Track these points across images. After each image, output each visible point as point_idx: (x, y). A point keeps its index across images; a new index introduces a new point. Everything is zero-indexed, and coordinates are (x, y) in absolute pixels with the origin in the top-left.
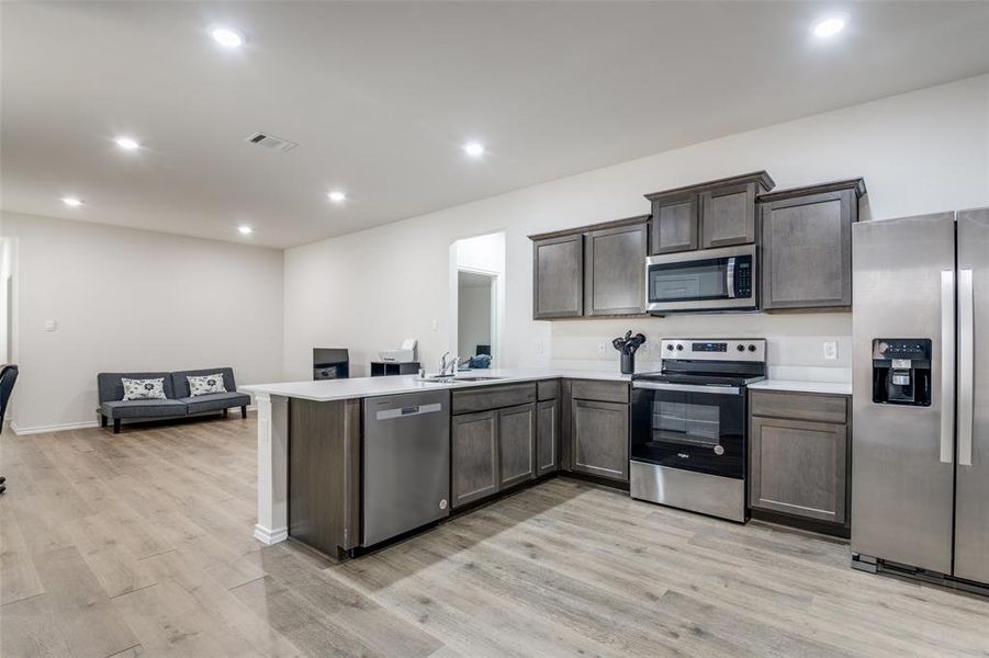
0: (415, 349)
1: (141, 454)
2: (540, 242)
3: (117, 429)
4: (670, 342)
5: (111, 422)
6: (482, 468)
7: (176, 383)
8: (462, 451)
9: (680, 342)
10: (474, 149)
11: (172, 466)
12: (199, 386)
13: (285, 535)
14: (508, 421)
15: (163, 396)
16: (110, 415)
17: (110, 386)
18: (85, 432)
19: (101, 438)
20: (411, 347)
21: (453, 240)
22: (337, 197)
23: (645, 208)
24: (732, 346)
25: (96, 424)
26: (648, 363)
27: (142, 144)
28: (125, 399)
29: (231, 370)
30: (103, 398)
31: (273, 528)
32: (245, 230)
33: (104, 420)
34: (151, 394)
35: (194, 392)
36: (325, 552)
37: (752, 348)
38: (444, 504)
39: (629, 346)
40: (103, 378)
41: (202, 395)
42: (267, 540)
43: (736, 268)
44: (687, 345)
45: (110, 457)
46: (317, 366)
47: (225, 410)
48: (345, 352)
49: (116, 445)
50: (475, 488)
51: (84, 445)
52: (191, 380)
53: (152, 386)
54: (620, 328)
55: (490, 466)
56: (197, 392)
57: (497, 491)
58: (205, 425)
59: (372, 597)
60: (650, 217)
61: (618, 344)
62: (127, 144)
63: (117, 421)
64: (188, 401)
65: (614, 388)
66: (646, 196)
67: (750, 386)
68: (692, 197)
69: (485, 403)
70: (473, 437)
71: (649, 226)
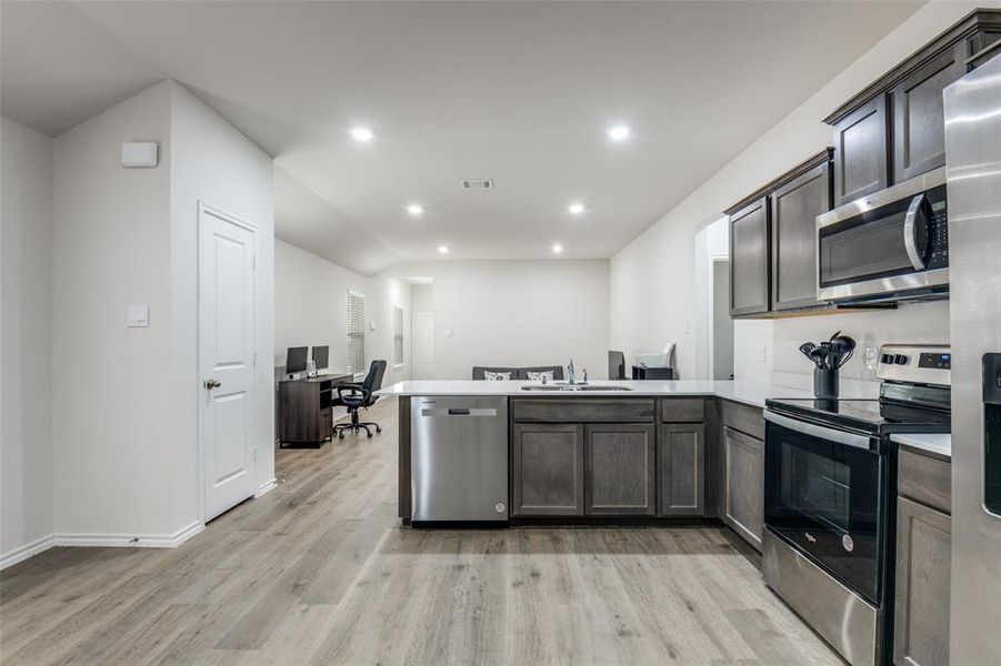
0: (673, 354)
2: (736, 215)
4: (891, 351)
6: (558, 484)
9: (904, 351)
10: (619, 133)
14: (602, 443)
21: (701, 227)
22: (576, 209)
23: (822, 139)
27: (423, 207)
29: (561, 367)
38: (500, 509)
39: (830, 356)
40: (475, 370)
50: (547, 502)
55: (569, 483)
57: (582, 513)
60: (833, 151)
61: (809, 350)
65: (755, 416)
66: (825, 121)
67: (894, 437)
68: (882, 99)
69: (561, 415)
70: (550, 450)
71: (831, 166)
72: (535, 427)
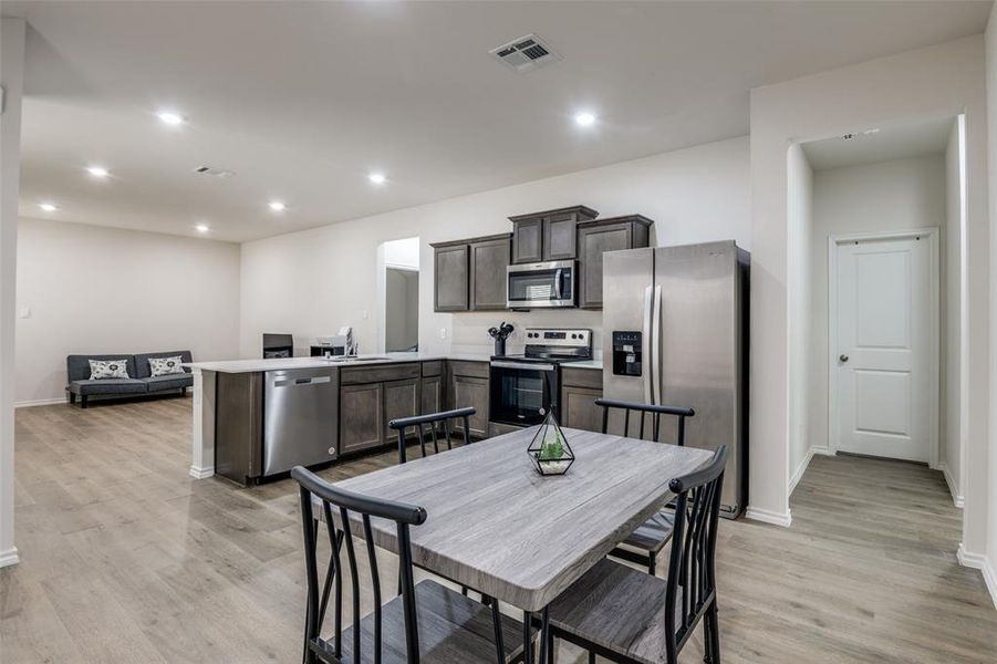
0: (349, 335)
1: (105, 424)
2: (441, 249)
3: (85, 404)
4: (531, 332)
5: (79, 399)
6: (367, 426)
7: (139, 364)
8: (348, 412)
9: (537, 332)
10: (377, 179)
11: (132, 432)
12: (159, 368)
13: (212, 472)
14: (393, 393)
15: (126, 375)
16: (78, 392)
17: (78, 366)
18: (55, 408)
19: (70, 412)
20: (345, 334)
21: (381, 242)
22: (277, 206)
23: (509, 228)
24: (569, 334)
25: (64, 400)
26: (515, 347)
27: (110, 172)
28: (91, 378)
29: (189, 352)
30: (71, 377)
31: (203, 467)
32: (202, 229)
33: (73, 396)
34: (115, 374)
35: (154, 372)
36: (237, 481)
37: (581, 337)
38: (332, 451)
39: (502, 334)
40: (71, 360)
41: (162, 375)
42: (197, 475)
43: (562, 276)
44: (541, 333)
45: (78, 425)
46: (265, 350)
47: (184, 389)
48: (290, 337)
49: (84, 418)
50: (362, 439)
51: (56, 418)
52: (152, 361)
53: (117, 367)
54: (496, 320)
55: (374, 424)
56: (158, 373)
57: (382, 444)
58: (164, 402)
59: (262, 503)
60: (512, 235)
61: (492, 332)
62: (98, 172)
63: (84, 397)
64: (149, 380)
65: (480, 367)
66: (510, 218)
67: (562, 364)
68: (539, 221)
69: (370, 377)
70: (360, 403)
71: (511, 242)
72: (354, 388)
